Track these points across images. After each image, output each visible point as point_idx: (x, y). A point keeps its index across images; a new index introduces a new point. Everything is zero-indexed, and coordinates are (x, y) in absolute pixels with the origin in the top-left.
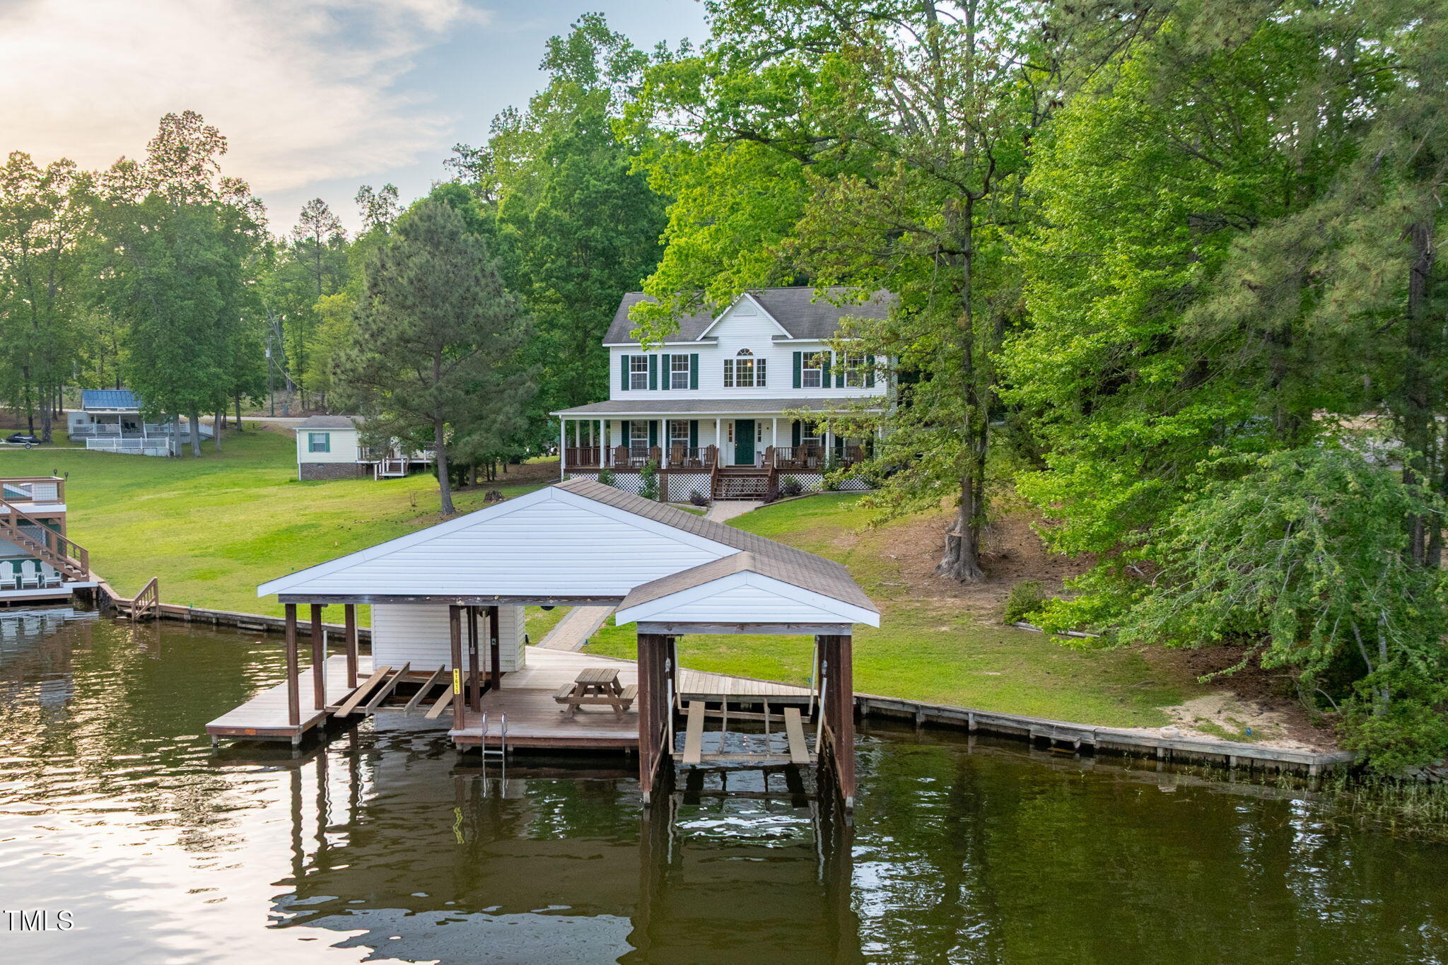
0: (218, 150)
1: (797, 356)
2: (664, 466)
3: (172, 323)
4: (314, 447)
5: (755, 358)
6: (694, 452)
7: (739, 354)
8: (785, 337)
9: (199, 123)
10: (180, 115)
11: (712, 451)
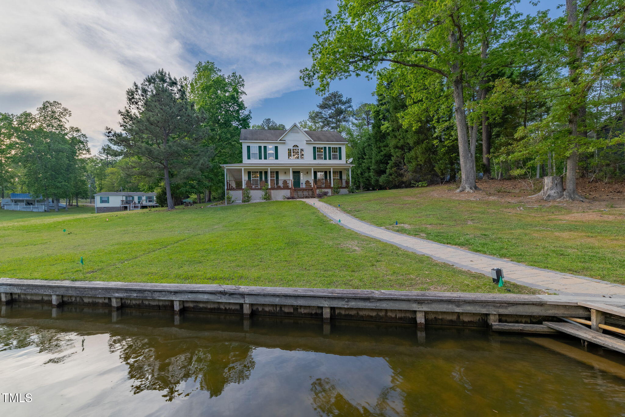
0: (68, 115)
1: (314, 148)
2: (270, 187)
3: (46, 167)
4: (102, 201)
5: (300, 148)
6: (277, 183)
7: (293, 147)
8: (311, 141)
9: (60, 106)
10: (52, 101)
11: (285, 182)
